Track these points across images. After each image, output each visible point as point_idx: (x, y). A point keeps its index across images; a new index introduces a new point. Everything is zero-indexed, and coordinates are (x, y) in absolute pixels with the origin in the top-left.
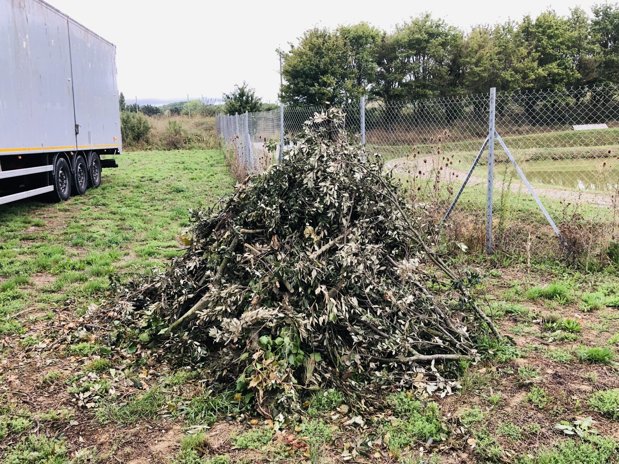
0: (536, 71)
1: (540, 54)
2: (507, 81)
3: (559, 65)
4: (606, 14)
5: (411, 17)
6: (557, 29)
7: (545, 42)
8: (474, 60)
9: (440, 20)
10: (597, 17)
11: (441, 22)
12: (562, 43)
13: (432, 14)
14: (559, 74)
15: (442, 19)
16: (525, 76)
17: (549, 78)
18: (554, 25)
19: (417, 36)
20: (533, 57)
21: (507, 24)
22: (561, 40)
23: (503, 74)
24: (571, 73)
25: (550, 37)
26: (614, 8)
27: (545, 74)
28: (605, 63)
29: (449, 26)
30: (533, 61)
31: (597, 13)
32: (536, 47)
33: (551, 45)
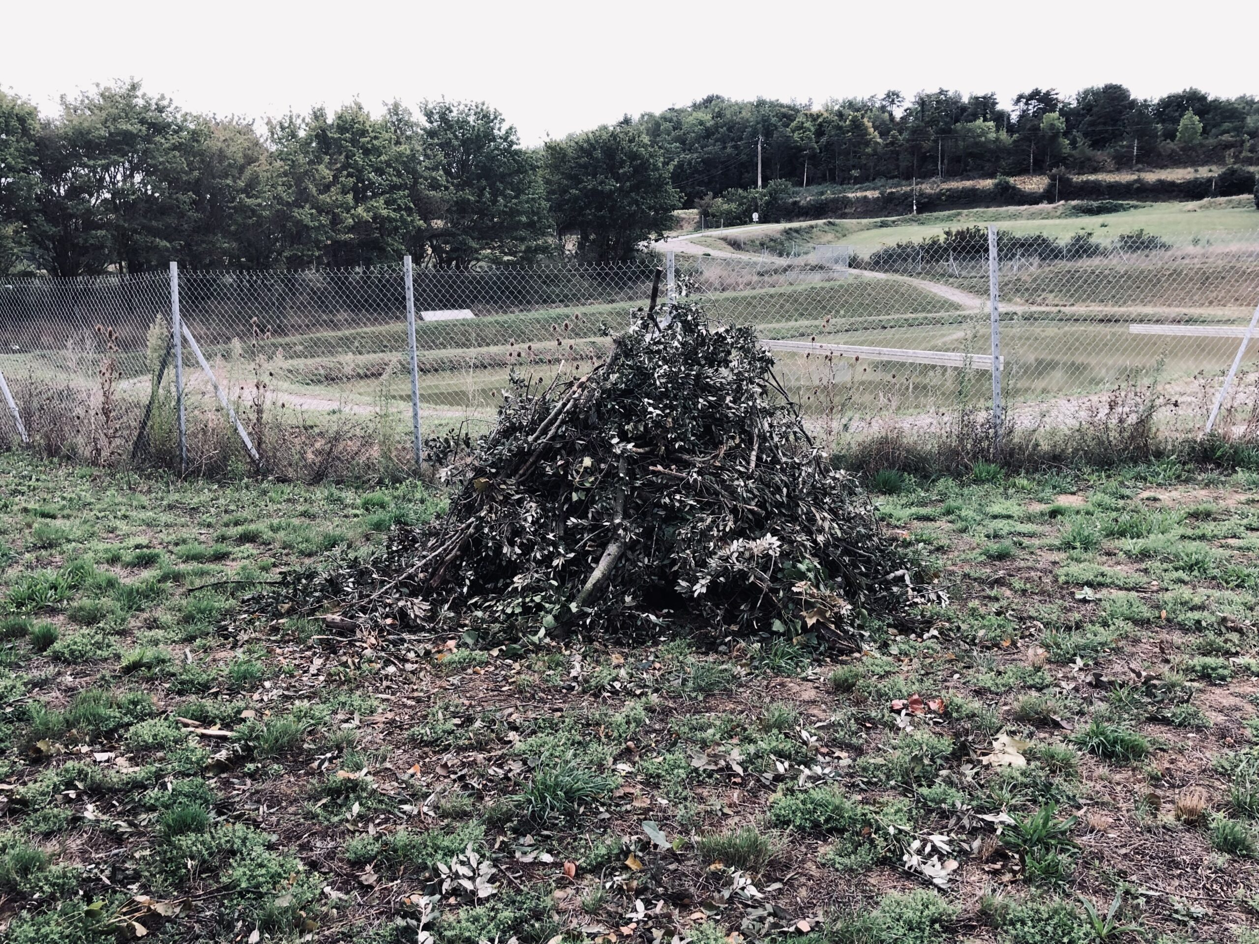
0: (353, 211)
1: (354, 179)
2: (306, 226)
3: (387, 203)
4: (443, 117)
5: (98, 85)
6: (376, 138)
7: (358, 158)
8: (241, 184)
9: (163, 97)
10: (431, 122)
11: (165, 103)
12: (388, 164)
13: (144, 84)
14: (389, 219)
15: (167, 97)
16: (335, 221)
17: (374, 226)
18: (370, 130)
19: (124, 126)
20: (344, 186)
21: (287, 119)
22: (383, 158)
23: (296, 213)
24: (409, 219)
25: (367, 152)
26: (455, 110)
27: (367, 216)
28: (457, 203)
29: (183, 112)
30: (344, 192)
31: (429, 115)
32: (345, 167)
33: (370, 166)
